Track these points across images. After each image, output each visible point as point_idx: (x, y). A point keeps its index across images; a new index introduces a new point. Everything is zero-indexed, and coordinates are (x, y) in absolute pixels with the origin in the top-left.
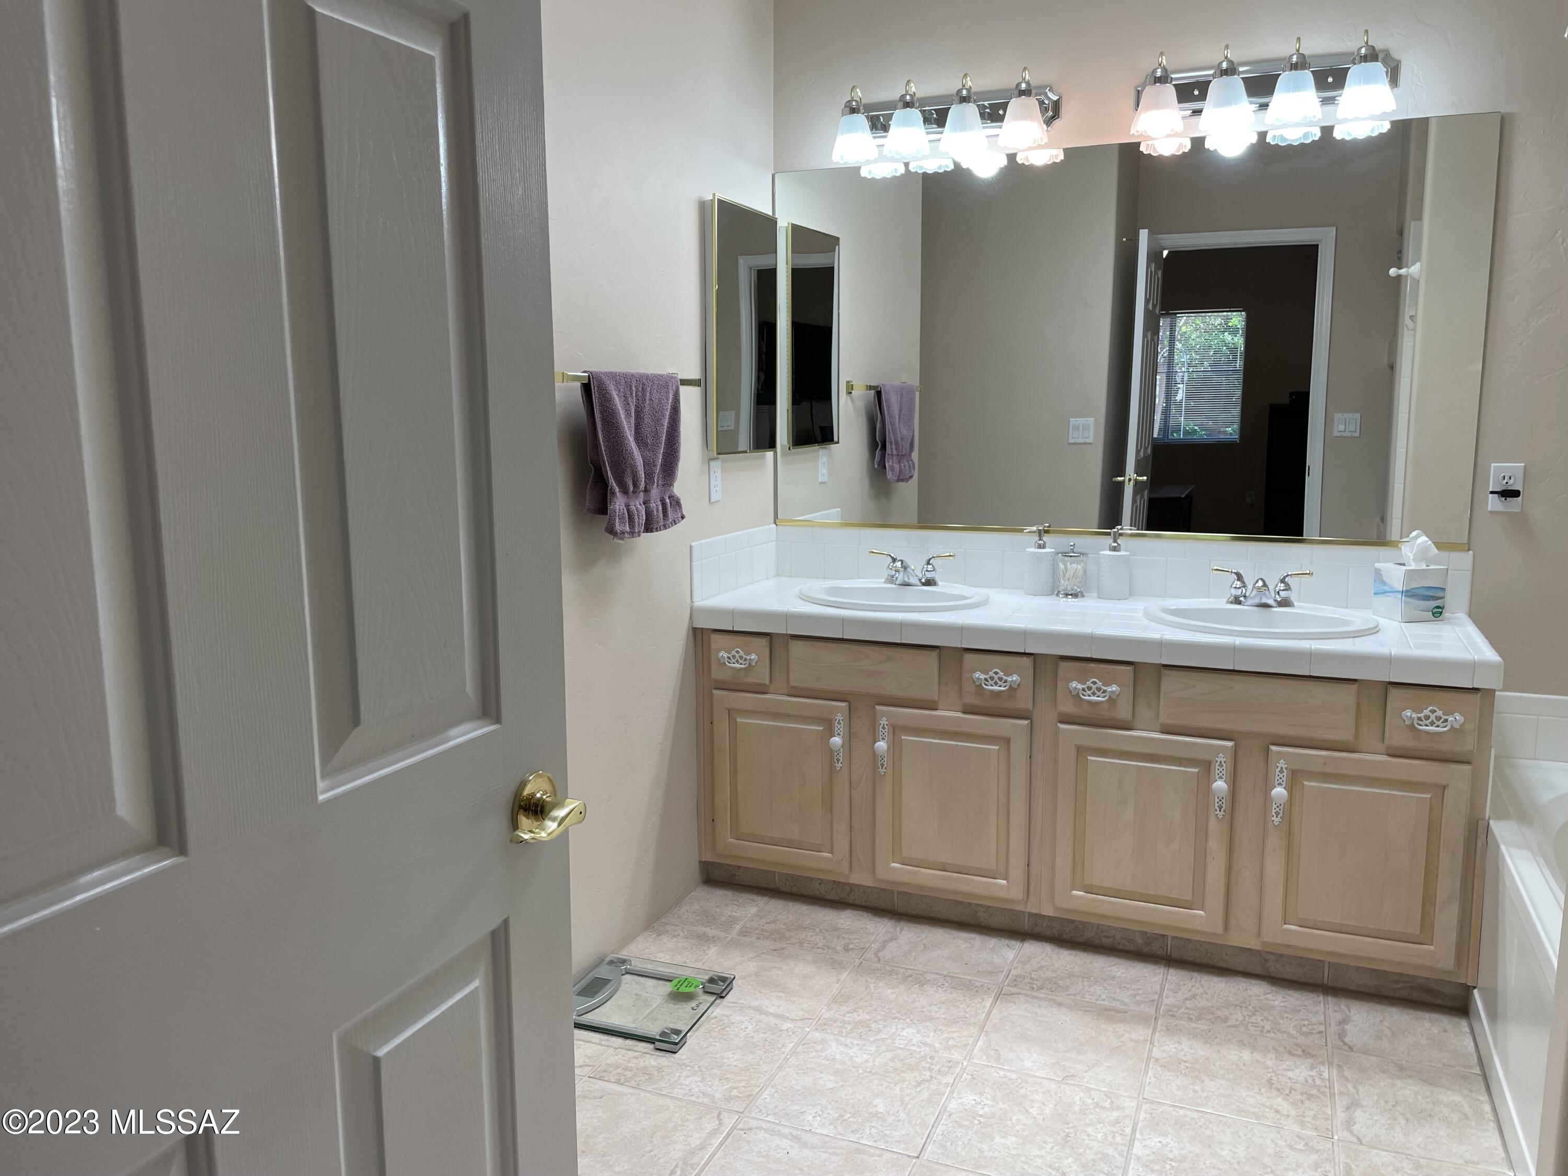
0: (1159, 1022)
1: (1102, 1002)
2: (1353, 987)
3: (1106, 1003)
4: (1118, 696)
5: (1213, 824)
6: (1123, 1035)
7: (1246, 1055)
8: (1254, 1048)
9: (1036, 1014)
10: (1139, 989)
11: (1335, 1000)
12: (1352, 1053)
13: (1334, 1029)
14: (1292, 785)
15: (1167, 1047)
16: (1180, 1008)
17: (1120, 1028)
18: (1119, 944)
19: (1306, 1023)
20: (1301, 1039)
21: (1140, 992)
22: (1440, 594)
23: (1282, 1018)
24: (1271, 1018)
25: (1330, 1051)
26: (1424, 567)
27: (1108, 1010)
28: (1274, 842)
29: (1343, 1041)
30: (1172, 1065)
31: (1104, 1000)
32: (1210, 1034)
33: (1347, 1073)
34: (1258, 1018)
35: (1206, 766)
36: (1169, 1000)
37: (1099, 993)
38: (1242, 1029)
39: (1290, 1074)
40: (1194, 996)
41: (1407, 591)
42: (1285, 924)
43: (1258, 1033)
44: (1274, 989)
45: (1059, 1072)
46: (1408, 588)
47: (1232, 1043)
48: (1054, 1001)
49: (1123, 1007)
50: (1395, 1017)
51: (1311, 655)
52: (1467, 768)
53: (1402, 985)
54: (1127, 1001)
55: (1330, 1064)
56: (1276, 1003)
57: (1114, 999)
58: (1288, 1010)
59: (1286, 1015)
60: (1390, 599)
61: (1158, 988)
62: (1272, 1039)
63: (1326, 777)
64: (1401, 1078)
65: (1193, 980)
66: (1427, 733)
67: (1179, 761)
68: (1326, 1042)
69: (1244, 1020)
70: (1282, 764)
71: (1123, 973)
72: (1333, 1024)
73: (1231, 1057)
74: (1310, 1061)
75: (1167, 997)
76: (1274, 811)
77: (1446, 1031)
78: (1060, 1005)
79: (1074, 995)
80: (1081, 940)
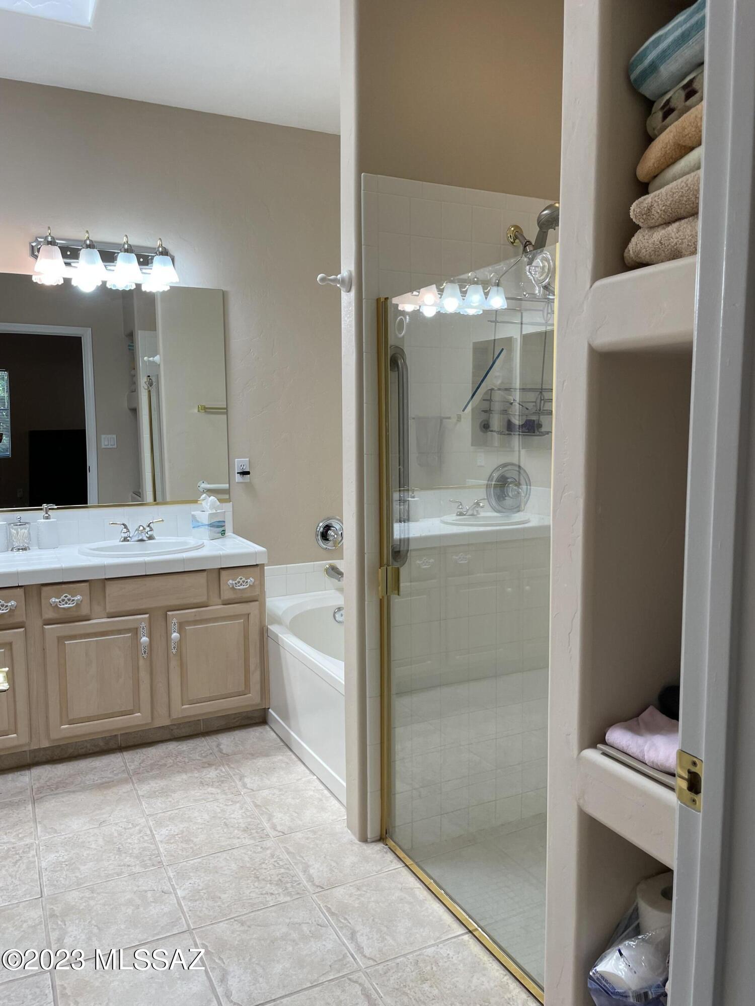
0: (133, 779)
1: (97, 782)
2: (215, 729)
3: (99, 781)
4: (81, 601)
5: (141, 662)
6: (118, 792)
7: (184, 776)
8: (186, 772)
9: (63, 801)
10: (113, 768)
11: (210, 737)
12: (230, 757)
13: (216, 750)
14: (181, 630)
15: (144, 789)
16: (140, 768)
17: (115, 790)
18: (90, 750)
19: (202, 752)
20: (204, 760)
21: (114, 769)
22: (223, 524)
23: (191, 754)
24: (186, 756)
25: (219, 759)
26: (214, 511)
27: (102, 784)
28: (174, 663)
29: (222, 753)
30: (152, 795)
31: (97, 780)
32: (161, 774)
33: (232, 766)
34: (180, 758)
35: (135, 631)
36: (132, 767)
37: (92, 778)
38: (175, 766)
39: (208, 776)
40: (143, 761)
41: (210, 524)
42: (183, 705)
43: (184, 765)
44: (179, 743)
45: (95, 823)
46: (211, 522)
47: (175, 774)
48: (68, 792)
49: (109, 779)
50: (238, 735)
51: (183, 561)
52: (257, 603)
53: (237, 719)
54: (110, 776)
55: (223, 765)
56: (185, 749)
57: (103, 778)
58: (191, 750)
59: (192, 752)
60: (202, 529)
61: (122, 764)
62: (191, 765)
63: (196, 622)
64: (254, 759)
65: (139, 753)
66: (239, 589)
67: (119, 632)
68: (216, 757)
69: (174, 762)
70: (175, 620)
71: (99, 764)
72: (214, 747)
73: (177, 780)
74: (214, 767)
75: (130, 766)
76: (173, 647)
77: (262, 733)
78: (74, 792)
79: (79, 784)
80: (66, 756)
